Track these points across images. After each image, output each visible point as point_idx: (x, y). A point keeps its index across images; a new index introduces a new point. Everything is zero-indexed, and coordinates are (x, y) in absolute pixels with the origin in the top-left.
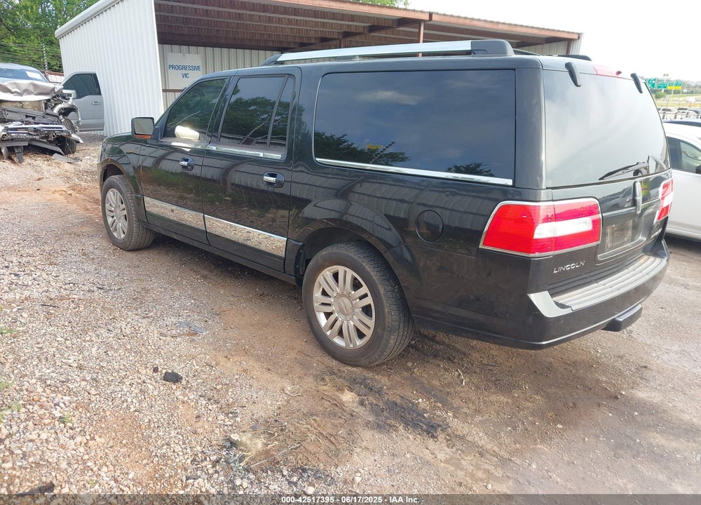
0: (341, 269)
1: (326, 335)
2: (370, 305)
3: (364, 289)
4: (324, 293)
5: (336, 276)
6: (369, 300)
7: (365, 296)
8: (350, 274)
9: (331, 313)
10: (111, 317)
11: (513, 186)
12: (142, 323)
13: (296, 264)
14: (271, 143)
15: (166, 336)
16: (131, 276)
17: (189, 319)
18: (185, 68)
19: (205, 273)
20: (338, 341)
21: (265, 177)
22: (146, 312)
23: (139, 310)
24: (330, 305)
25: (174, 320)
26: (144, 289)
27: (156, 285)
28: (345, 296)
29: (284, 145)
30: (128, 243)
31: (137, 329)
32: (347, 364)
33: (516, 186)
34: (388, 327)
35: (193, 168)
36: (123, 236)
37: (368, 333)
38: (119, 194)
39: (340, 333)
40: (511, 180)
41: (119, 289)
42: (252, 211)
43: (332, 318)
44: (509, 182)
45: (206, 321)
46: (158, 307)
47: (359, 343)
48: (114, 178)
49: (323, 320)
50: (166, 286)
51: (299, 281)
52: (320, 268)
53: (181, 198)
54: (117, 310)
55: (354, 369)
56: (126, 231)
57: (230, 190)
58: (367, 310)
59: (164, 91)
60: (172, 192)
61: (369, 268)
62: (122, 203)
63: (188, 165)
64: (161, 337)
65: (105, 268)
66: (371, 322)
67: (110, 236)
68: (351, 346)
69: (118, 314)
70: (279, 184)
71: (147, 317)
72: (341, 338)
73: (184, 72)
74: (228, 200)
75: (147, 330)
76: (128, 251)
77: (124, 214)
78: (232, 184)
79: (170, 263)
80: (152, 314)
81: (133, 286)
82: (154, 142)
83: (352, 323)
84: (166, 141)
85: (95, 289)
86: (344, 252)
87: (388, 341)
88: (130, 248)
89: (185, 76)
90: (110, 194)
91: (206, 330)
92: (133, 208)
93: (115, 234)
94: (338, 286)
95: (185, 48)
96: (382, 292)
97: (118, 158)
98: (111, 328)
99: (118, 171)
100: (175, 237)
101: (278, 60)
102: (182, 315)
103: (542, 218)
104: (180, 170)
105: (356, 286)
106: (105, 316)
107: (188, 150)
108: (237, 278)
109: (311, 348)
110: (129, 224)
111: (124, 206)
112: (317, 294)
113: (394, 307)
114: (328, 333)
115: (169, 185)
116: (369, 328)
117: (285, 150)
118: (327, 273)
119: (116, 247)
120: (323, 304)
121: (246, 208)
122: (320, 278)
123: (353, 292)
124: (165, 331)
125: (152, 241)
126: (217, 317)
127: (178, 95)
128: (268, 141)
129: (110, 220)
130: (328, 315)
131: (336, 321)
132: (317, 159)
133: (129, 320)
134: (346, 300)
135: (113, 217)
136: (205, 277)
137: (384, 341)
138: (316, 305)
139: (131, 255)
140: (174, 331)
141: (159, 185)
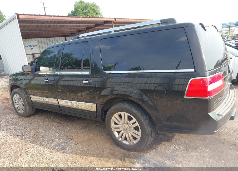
0: (122, 113)
1: (119, 141)
2: (138, 126)
3: (134, 120)
4: (116, 123)
5: (120, 116)
6: (137, 124)
7: (135, 122)
8: (127, 114)
9: (120, 132)
10: (26, 148)
11: (195, 72)
12: (41, 148)
13: (101, 114)
14: (84, 69)
15: (53, 152)
16: (30, 128)
17: (59, 143)
18: (31, 46)
19: (59, 121)
20: (125, 142)
21: (83, 81)
22: (41, 143)
23: (38, 142)
24: (119, 128)
25: (53, 144)
26: (37, 132)
27: (41, 130)
28: (125, 124)
29: (90, 68)
30: (25, 114)
31: (39, 151)
32: (130, 151)
33: (196, 71)
34: (148, 134)
35: (50, 82)
36: (23, 112)
37: (139, 138)
38: (19, 96)
39: (126, 139)
40: (194, 70)
41: (27, 134)
42: (71, 94)
43: (121, 133)
44: (193, 70)
45: (67, 142)
46: (45, 140)
47: (135, 142)
48: (16, 90)
49: (117, 135)
50: (46, 129)
51: (104, 120)
52: (113, 114)
53: (42, 93)
54: (28, 144)
55: (135, 153)
56: (24, 110)
57: (60, 88)
58: (136, 128)
59: (27, 55)
60: (38, 91)
61: (135, 111)
62: (21, 99)
63: (48, 81)
64: (51, 153)
65: (18, 126)
66: (140, 133)
67: (17, 112)
68: (132, 144)
69: (29, 146)
70: (90, 83)
71: (42, 145)
72: (127, 141)
73: (31, 47)
74: (60, 91)
75: (44, 151)
76: (26, 117)
77: (22, 103)
78: (61, 85)
79: (44, 119)
80: (43, 143)
81: (32, 132)
82: (32, 74)
83: (130, 134)
84: (37, 73)
85: (16, 136)
86: (123, 106)
87: (148, 140)
88: (26, 116)
89: (32, 49)
90: (15, 96)
91: (68, 146)
92: (26, 101)
93: (19, 111)
94: (122, 120)
95: (30, 39)
96: (143, 120)
97: (16, 82)
98: (28, 153)
99: (17, 87)
100: (46, 109)
101: (79, 37)
102: (56, 141)
103: (208, 83)
104: (44, 83)
105: (130, 119)
106: (24, 148)
107: (46, 75)
108: (72, 121)
109: (113, 147)
110: (25, 107)
111: (22, 100)
112: (113, 125)
113: (149, 126)
114: (120, 139)
115: (36, 89)
116: (138, 135)
117: (90, 70)
118: (116, 115)
119: (20, 117)
120: (116, 128)
121: (68, 93)
122: (113, 118)
123: (129, 122)
124: (51, 150)
125: (35, 112)
126: (70, 140)
127: (39, 55)
128: (82, 67)
129: (16, 106)
130: (119, 132)
131: (123, 134)
132: (105, 72)
133: (34, 148)
134: (126, 125)
135: (17, 105)
136: (59, 123)
137: (146, 140)
138: (113, 129)
139: (27, 119)
140: (55, 149)
141: (32, 89)
